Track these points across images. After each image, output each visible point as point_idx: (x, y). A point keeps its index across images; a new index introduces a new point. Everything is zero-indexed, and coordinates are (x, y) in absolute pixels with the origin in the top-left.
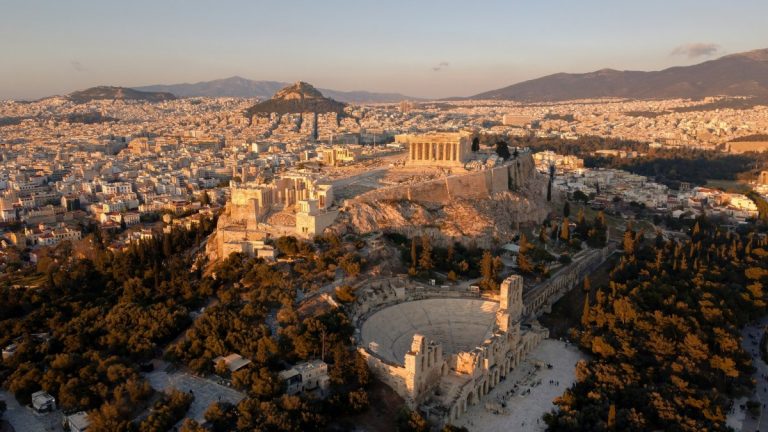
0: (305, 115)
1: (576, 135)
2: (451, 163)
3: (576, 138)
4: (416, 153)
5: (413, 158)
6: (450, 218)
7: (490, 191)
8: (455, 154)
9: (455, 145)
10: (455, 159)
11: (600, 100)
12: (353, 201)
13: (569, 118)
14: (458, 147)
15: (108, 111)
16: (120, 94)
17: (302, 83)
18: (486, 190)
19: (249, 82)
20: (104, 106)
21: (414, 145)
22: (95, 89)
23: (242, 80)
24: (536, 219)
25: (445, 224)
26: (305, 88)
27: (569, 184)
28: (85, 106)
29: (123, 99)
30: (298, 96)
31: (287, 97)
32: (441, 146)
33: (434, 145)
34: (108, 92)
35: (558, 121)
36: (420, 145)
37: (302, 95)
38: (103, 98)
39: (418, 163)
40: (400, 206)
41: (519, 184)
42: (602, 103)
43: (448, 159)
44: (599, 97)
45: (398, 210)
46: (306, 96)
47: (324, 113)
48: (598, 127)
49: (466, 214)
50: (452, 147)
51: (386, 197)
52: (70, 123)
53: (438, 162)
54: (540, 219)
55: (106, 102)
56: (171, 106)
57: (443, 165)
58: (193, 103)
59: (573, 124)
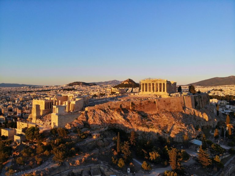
0: (129, 88)
1: (224, 95)
2: (162, 93)
3: (225, 96)
4: (144, 88)
5: (143, 91)
6: (157, 121)
7: (184, 108)
8: (164, 89)
9: (164, 84)
10: (164, 91)
11: (231, 86)
12: (92, 108)
13: (221, 90)
14: (166, 85)
15: (77, 88)
16: (81, 84)
17: (129, 79)
18: (181, 108)
19: (118, 81)
20: (77, 87)
21: (143, 84)
22: (75, 82)
23: (116, 81)
24: (211, 125)
25: (152, 125)
26: (130, 80)
27: (225, 111)
28: (71, 87)
29: (82, 85)
30: (128, 83)
31: (125, 83)
32: (157, 84)
33: (153, 84)
34: (78, 83)
35: (217, 91)
36: (146, 84)
37: (129, 83)
38: (77, 85)
39: (145, 93)
40: (122, 112)
41: (201, 106)
42: (232, 86)
43: (160, 91)
44: (231, 85)
45: (121, 114)
46: (130, 83)
47: (135, 88)
48: (232, 93)
49: (167, 120)
50: (162, 85)
51: (115, 107)
52: (63, 90)
53: (155, 93)
54: (214, 124)
55: (77, 86)
56: (94, 87)
57: (158, 94)
58: (100, 86)
59: (223, 92)
